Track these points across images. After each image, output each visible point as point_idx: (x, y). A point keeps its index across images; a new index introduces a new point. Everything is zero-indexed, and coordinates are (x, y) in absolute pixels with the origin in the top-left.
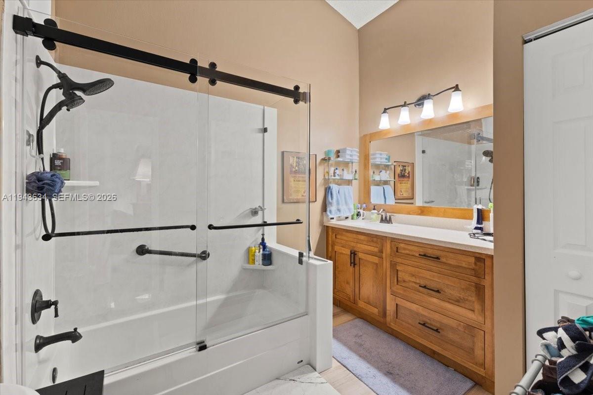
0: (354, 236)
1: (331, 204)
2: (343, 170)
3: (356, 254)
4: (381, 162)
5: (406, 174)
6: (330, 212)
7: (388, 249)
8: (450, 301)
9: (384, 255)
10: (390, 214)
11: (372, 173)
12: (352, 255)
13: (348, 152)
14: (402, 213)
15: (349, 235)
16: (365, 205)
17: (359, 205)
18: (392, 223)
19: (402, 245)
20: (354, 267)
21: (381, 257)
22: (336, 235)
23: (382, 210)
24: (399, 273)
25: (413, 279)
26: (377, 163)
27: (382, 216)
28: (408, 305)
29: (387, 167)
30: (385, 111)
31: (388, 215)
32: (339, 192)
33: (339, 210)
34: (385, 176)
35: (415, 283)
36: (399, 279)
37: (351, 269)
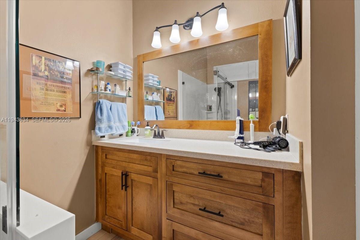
0: (126, 155)
1: (100, 120)
2: (115, 85)
3: (128, 175)
4: (153, 84)
5: (172, 98)
6: (100, 129)
7: (163, 168)
8: (234, 224)
9: (159, 175)
10: (163, 129)
11: (145, 94)
12: (124, 176)
13: (121, 67)
14: (173, 128)
15: (121, 154)
16: (139, 122)
17: (134, 123)
18: (164, 138)
19: (179, 163)
20: (126, 190)
21: (155, 178)
22: (106, 155)
23: (155, 126)
24: (176, 195)
25: (192, 201)
26: (150, 84)
27: (155, 131)
28: (186, 230)
29: (158, 90)
30: (157, 29)
31: (161, 130)
32: (110, 109)
33: (110, 127)
34: (156, 97)
35: (194, 205)
36: (176, 201)
37: (123, 192)
